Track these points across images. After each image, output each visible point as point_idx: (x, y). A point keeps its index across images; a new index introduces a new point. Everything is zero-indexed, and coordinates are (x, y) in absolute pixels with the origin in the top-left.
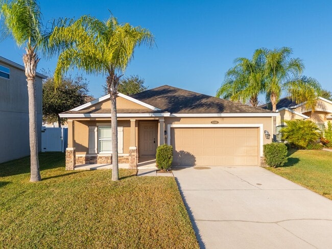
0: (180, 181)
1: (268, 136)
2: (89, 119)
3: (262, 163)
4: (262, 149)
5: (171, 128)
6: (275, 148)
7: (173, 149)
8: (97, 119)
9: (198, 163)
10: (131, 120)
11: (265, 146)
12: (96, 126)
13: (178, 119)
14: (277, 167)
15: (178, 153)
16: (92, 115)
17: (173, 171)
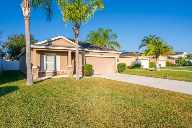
1: (118, 61)
5: (85, 57)
9: (95, 73)
10: (69, 51)
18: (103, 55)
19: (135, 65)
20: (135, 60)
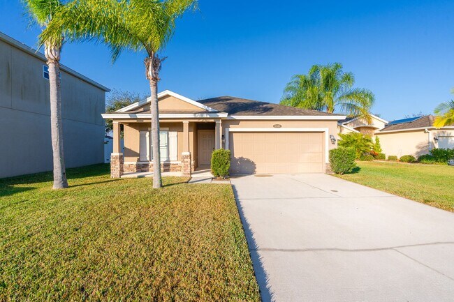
0: (237, 189)
1: (333, 141)
2: (135, 121)
3: (327, 170)
4: (327, 155)
5: (230, 132)
6: (344, 152)
7: (231, 154)
8: (145, 121)
9: (259, 170)
10: (184, 121)
11: (332, 152)
12: (147, 131)
13: (237, 122)
14: (344, 173)
15: (236, 160)
16: (139, 116)
17: (231, 179)
18: (281, 126)
19: (432, 152)
20: (432, 139)
